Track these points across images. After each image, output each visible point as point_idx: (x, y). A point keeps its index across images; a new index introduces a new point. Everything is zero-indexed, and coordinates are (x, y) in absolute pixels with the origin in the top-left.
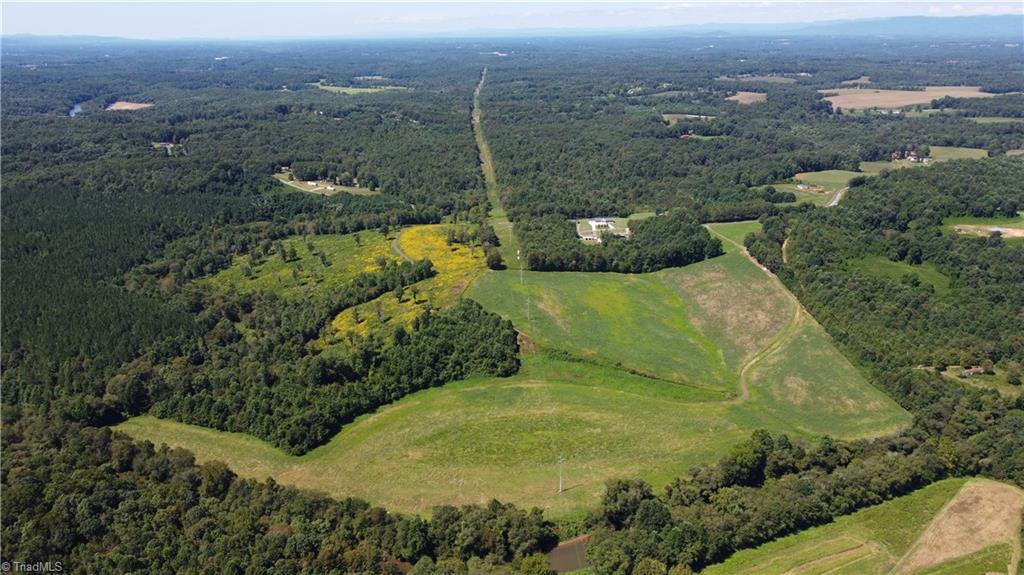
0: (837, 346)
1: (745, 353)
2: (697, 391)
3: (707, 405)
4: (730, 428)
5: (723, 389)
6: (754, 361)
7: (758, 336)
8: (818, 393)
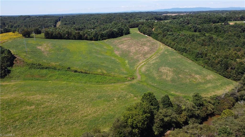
0: (182, 54)
1: (139, 61)
2: (111, 78)
3: (116, 85)
4: (128, 97)
5: (125, 76)
6: (143, 63)
7: (145, 54)
8: (179, 73)
